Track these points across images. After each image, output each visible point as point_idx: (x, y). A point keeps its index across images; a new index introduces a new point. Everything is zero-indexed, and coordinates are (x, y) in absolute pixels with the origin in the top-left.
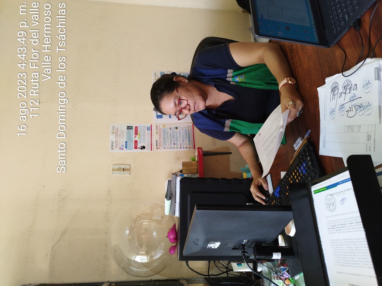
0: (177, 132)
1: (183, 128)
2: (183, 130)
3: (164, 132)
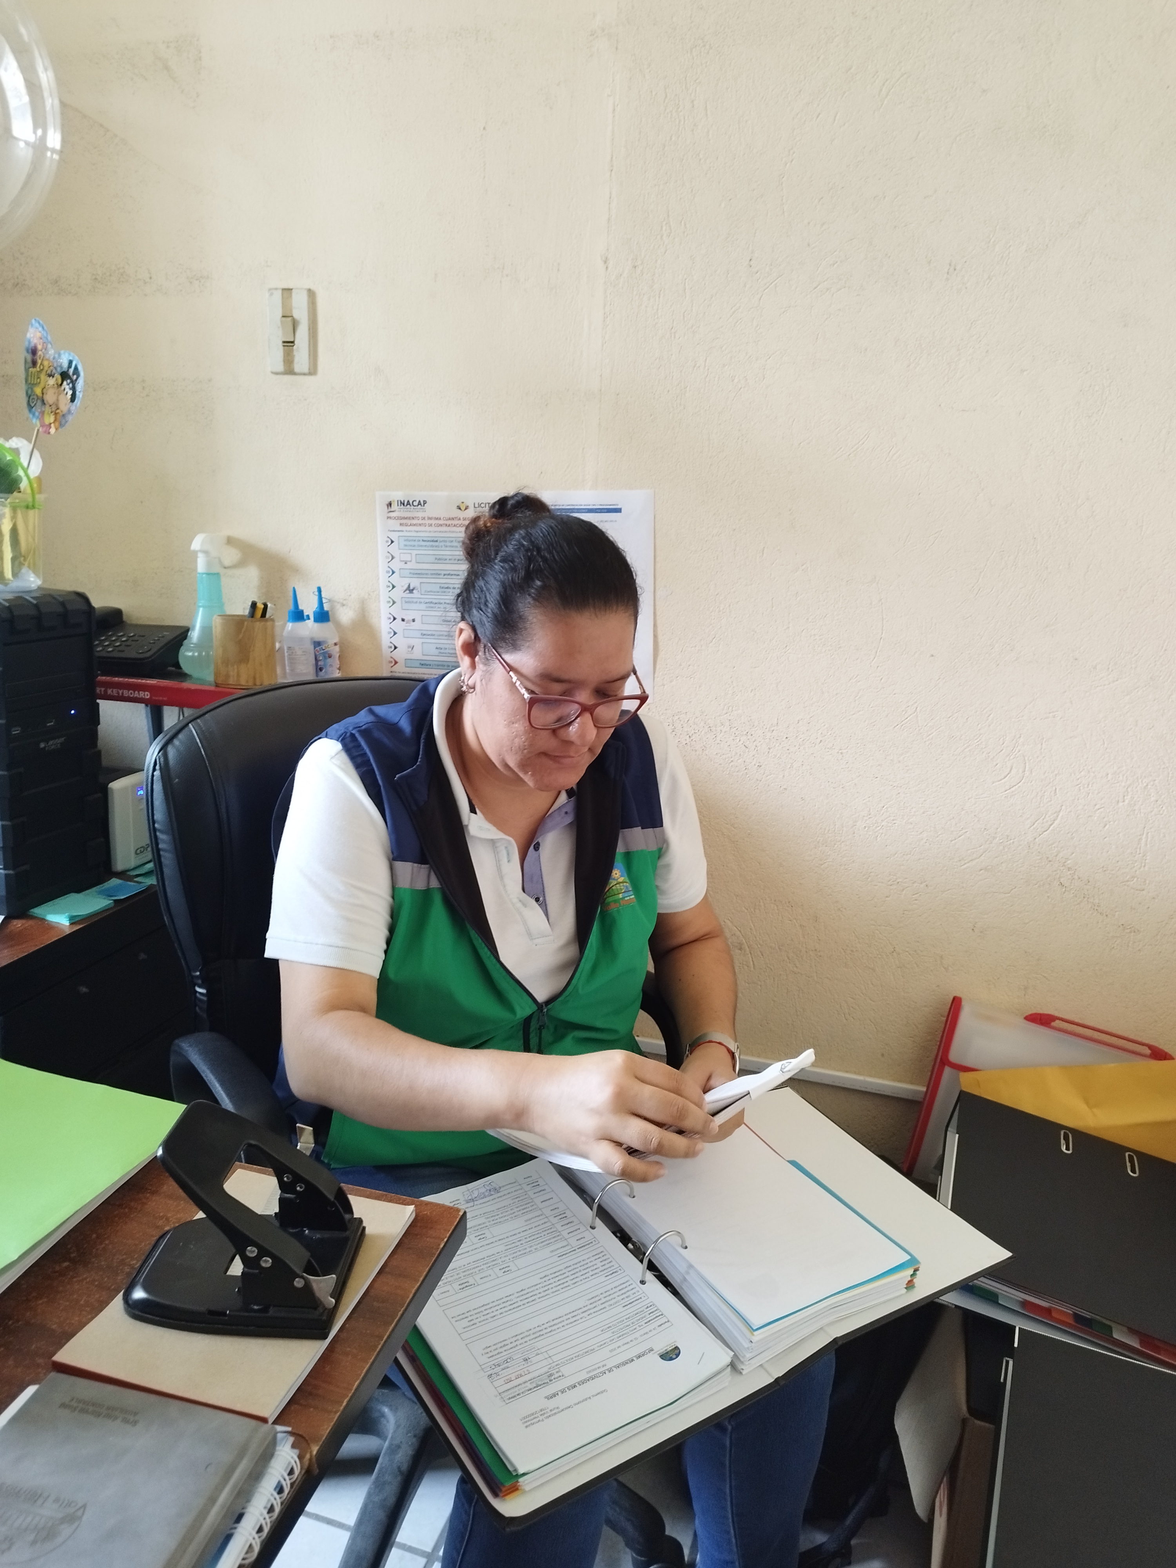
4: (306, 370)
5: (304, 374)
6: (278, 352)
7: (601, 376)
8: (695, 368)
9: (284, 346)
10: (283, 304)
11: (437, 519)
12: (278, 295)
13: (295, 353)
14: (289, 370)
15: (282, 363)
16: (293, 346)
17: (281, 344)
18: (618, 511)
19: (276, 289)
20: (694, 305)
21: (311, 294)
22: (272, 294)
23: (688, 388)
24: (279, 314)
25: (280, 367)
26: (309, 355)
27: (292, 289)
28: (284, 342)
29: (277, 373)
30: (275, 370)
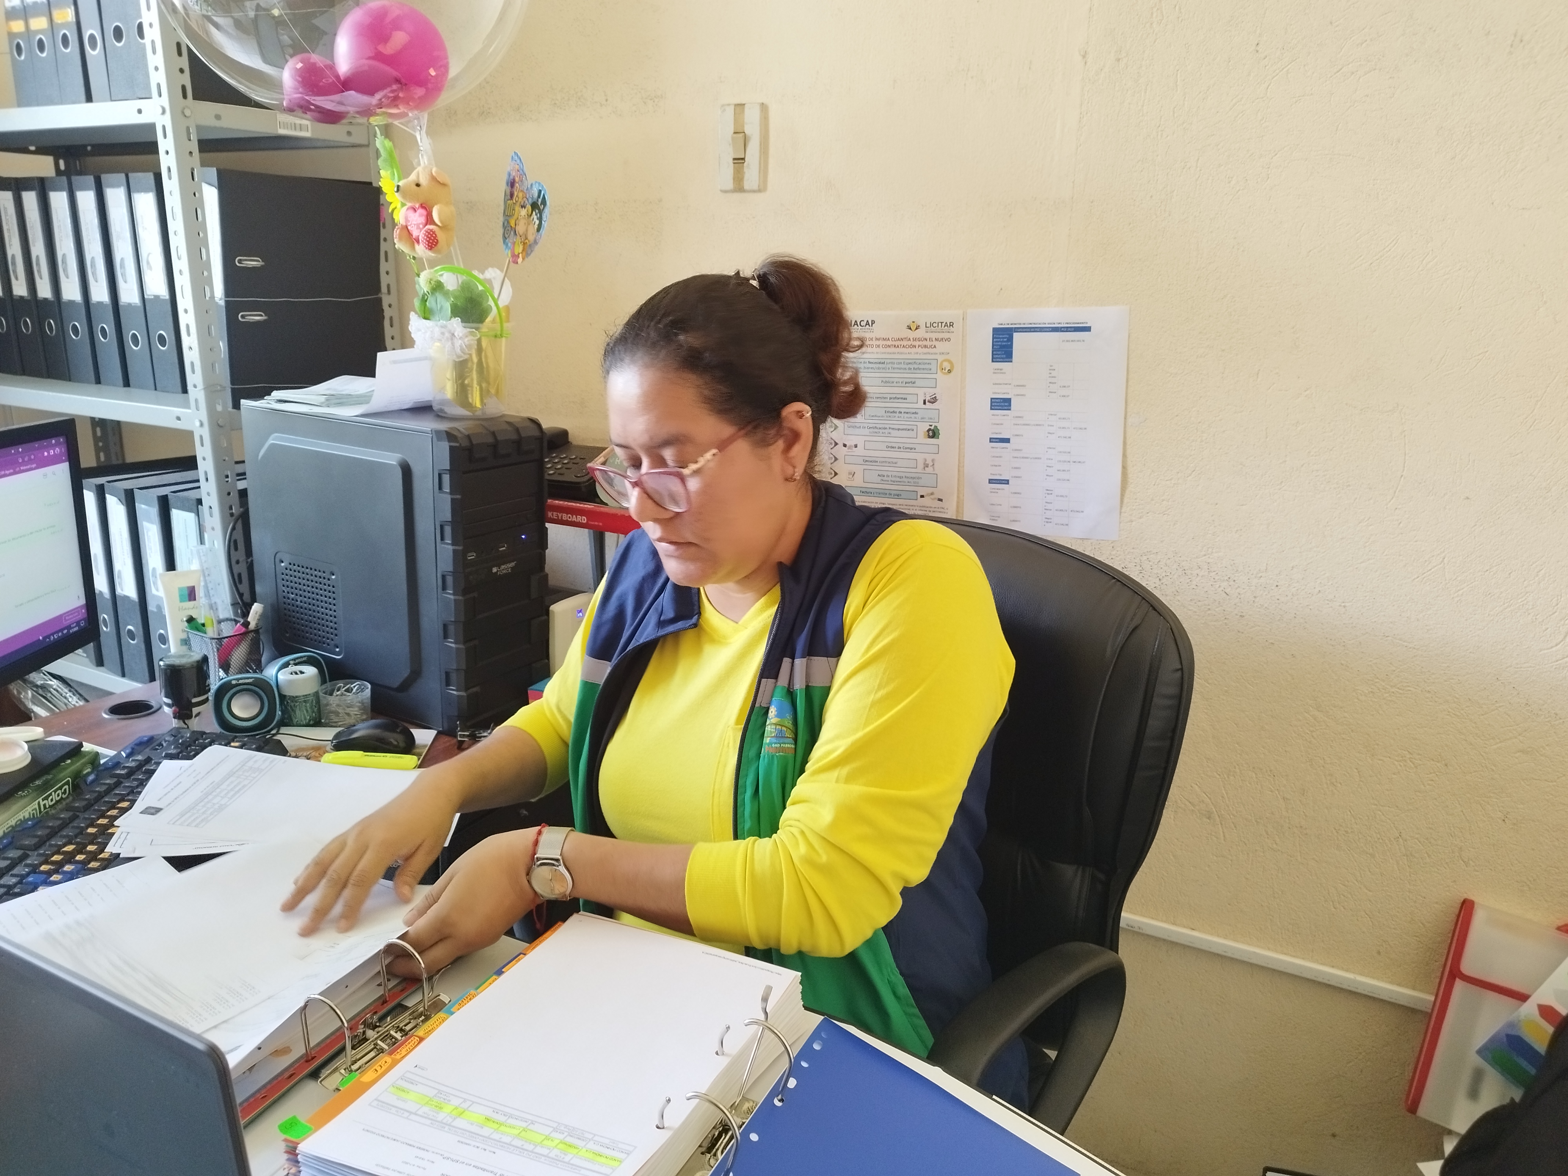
0: (912, 434)
1: (929, 470)
2: (921, 465)
3: (916, 366)
4: (756, 187)
5: (754, 191)
6: (729, 169)
7: (1073, 182)
8: (1185, 170)
9: (734, 163)
10: (735, 120)
11: (884, 339)
12: (730, 111)
13: (745, 170)
14: (739, 187)
15: (732, 181)
16: (743, 163)
17: (731, 161)
18: (1088, 329)
19: (729, 105)
20: (1186, 99)
21: (764, 108)
22: (724, 110)
23: (1176, 191)
24: (731, 130)
25: (730, 185)
26: (759, 172)
27: (744, 104)
28: (734, 159)
29: (725, 192)
30: (724, 188)
